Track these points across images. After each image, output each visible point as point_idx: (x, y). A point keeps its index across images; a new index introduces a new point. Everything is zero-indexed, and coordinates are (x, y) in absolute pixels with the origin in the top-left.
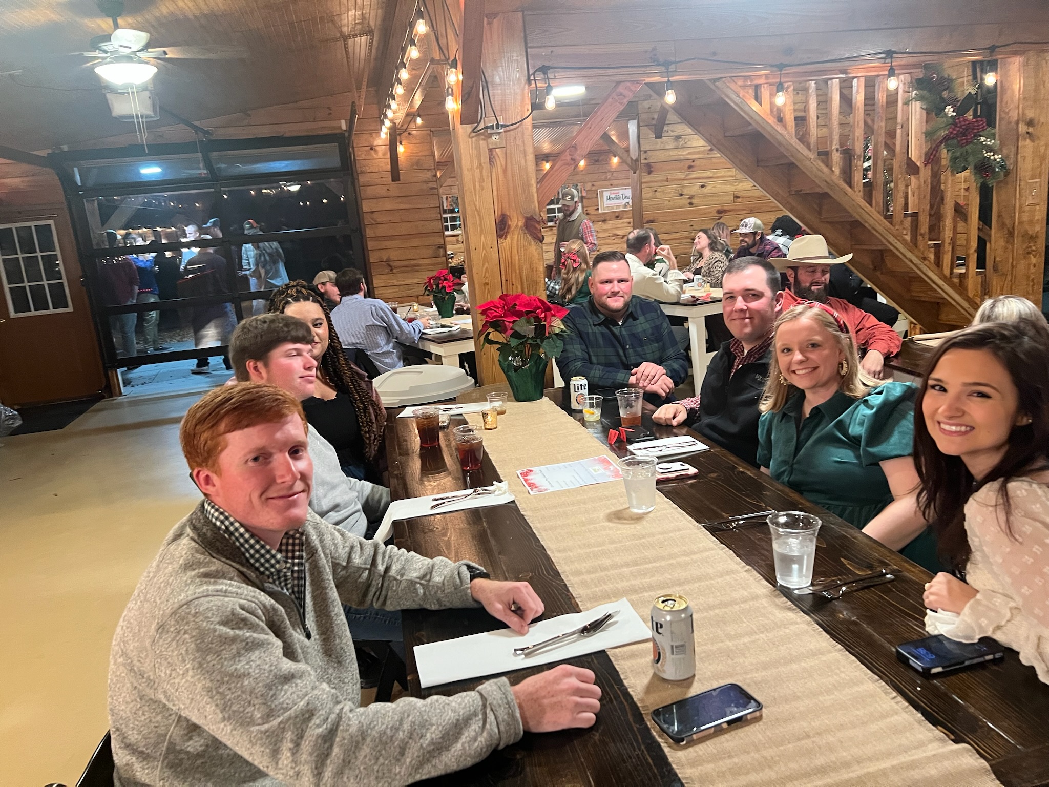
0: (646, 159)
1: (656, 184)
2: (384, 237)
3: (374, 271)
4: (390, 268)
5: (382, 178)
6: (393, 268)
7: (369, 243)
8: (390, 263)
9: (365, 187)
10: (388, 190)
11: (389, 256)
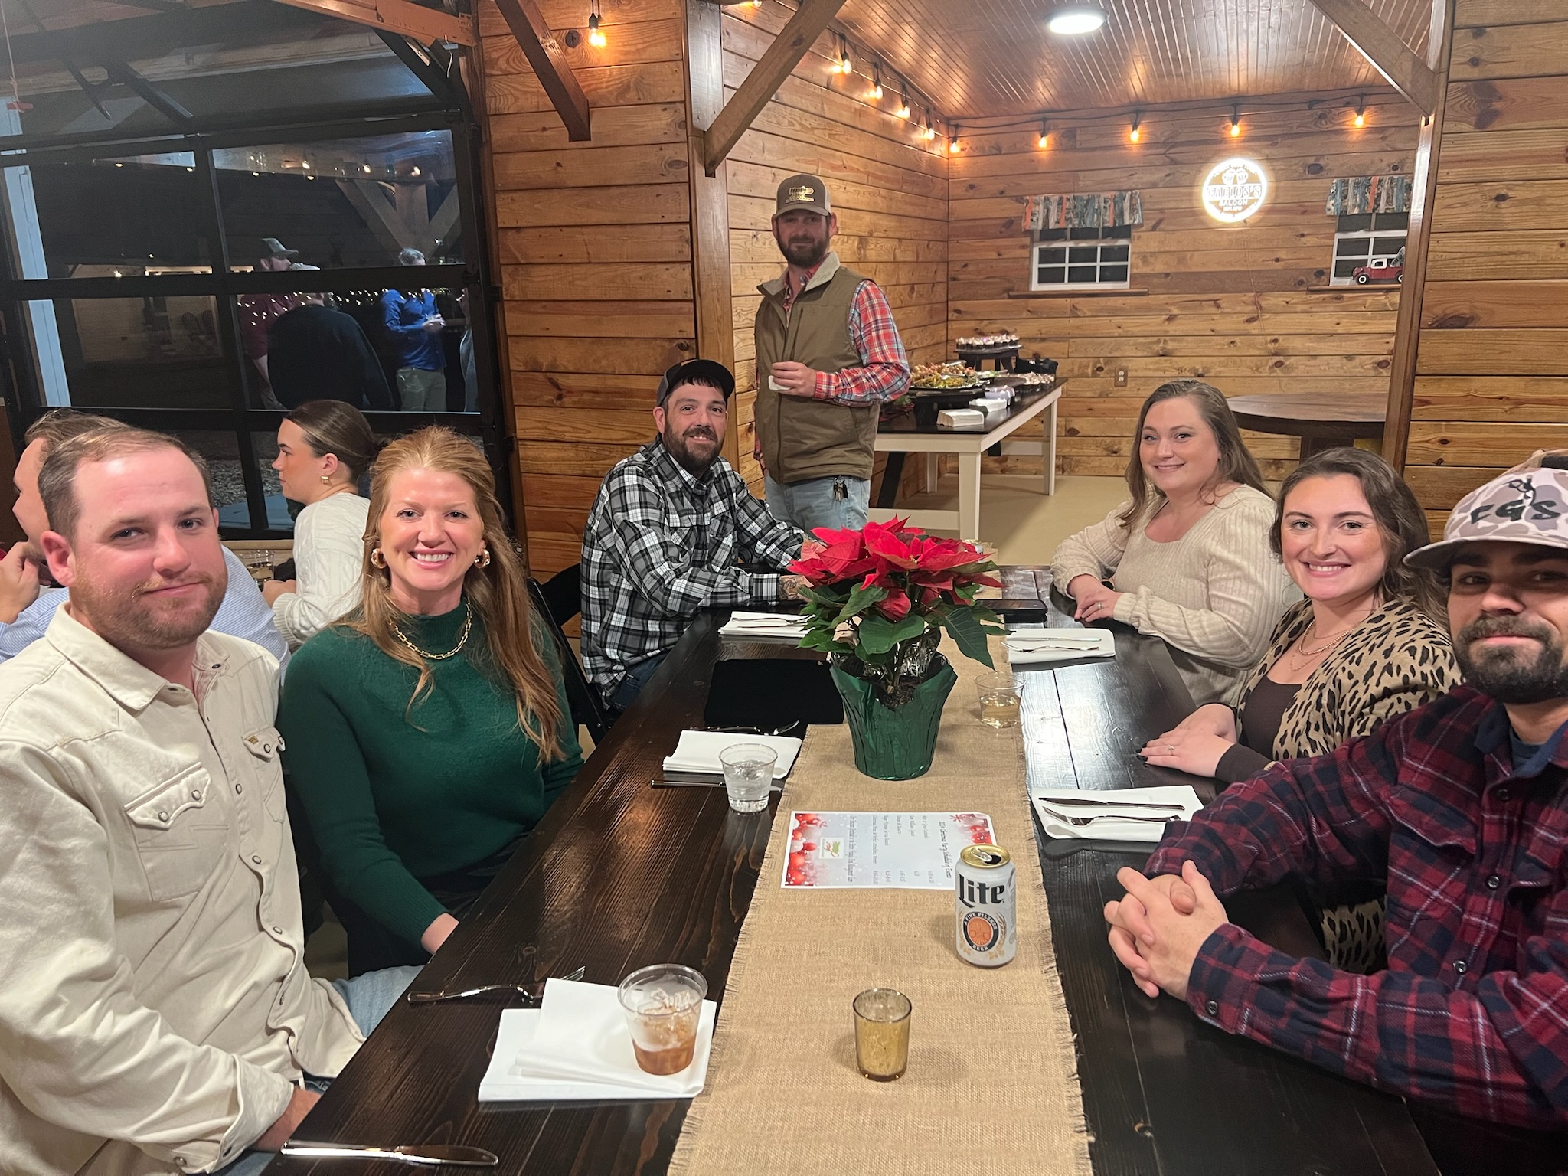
0: (1475, 62)
1: (1507, 170)
2: (544, 304)
3: (518, 395)
4: (556, 392)
5: (544, 129)
6: (563, 392)
7: (509, 316)
8: (556, 377)
9: (504, 156)
10: (559, 164)
11: (555, 359)
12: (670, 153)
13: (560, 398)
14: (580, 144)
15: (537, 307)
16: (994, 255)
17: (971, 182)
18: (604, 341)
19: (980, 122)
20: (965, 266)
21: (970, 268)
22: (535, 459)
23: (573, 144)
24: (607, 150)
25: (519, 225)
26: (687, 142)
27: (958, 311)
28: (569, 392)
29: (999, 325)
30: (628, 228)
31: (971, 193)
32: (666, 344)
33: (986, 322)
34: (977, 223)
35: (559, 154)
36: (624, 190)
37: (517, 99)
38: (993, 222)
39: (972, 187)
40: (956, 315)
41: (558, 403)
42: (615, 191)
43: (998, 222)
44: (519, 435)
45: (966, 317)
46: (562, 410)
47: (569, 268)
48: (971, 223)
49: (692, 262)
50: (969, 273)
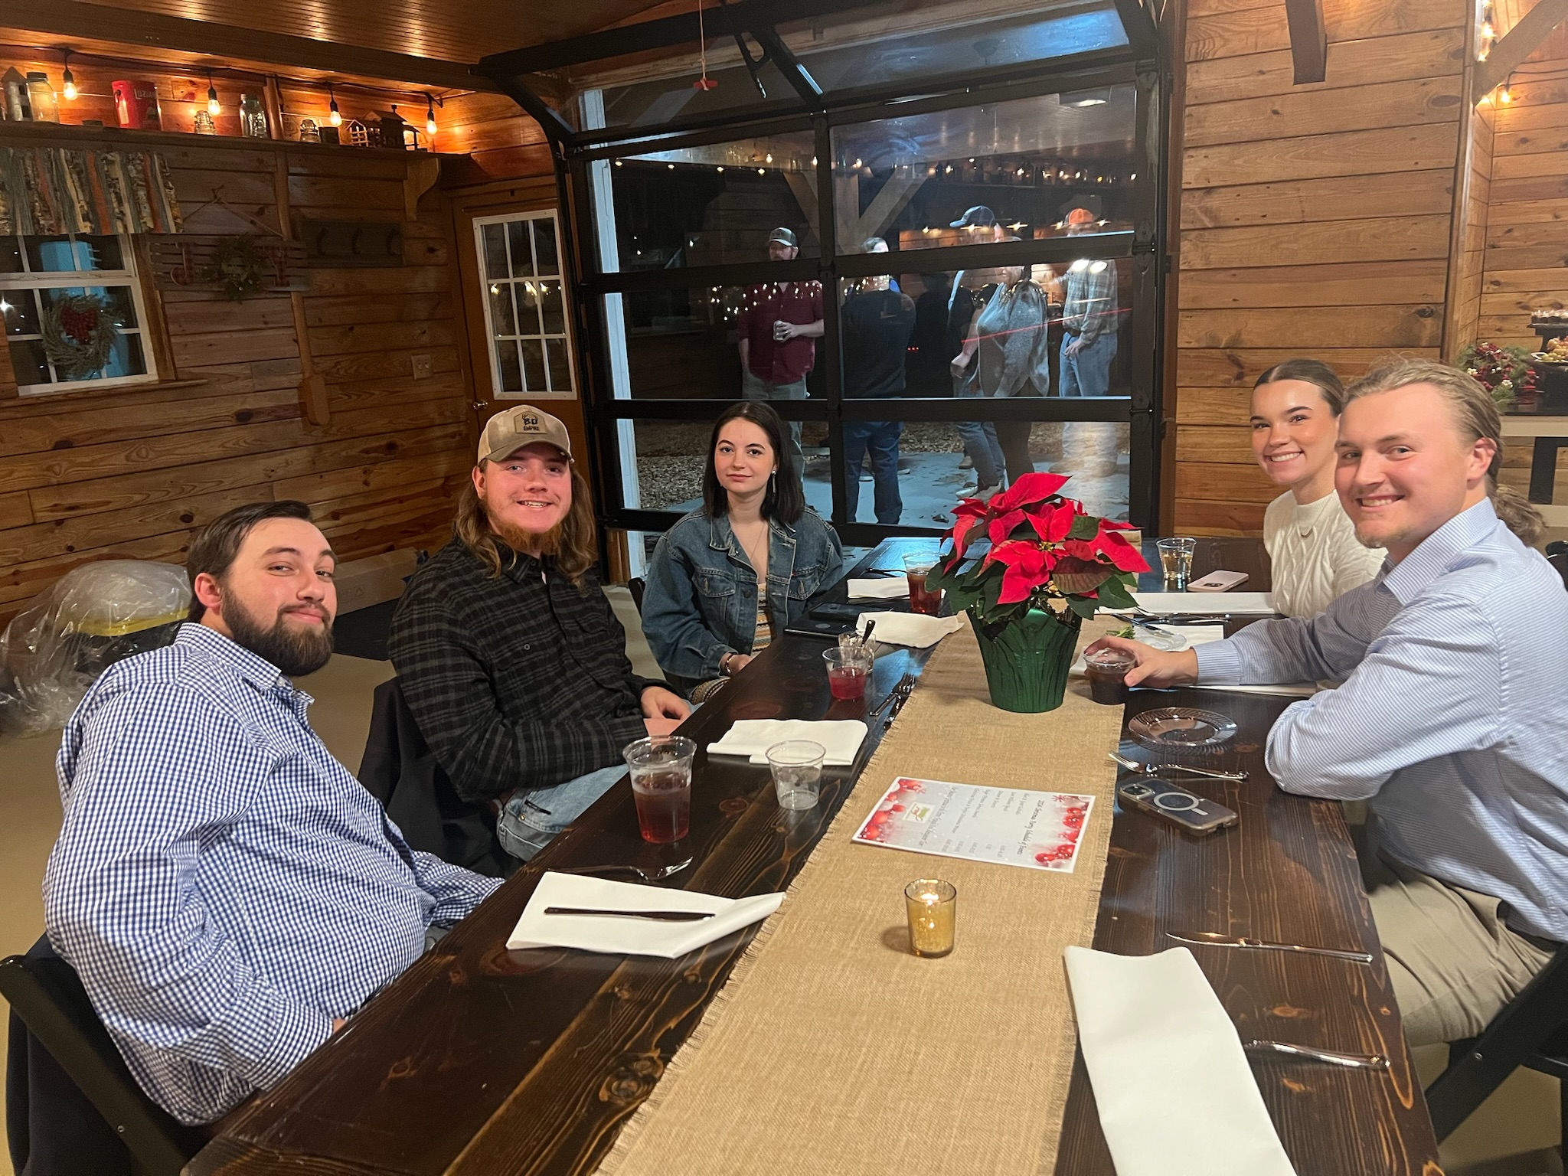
2: (1233, 272)
3: (1183, 378)
4: (1236, 370)
5: (1262, 73)
6: (1245, 371)
7: (1183, 288)
8: (1239, 353)
9: (1202, 109)
10: (1275, 112)
11: (1239, 333)
12: (1436, 88)
13: (1240, 377)
14: (1309, 86)
15: (1221, 276)
16: (1549, 217)
17: (1522, 135)
18: (1311, 310)
19: (1539, 67)
20: (1510, 231)
21: (1516, 234)
22: (1195, 445)
23: (1299, 87)
24: (1347, 90)
25: (1212, 184)
26: (1463, 73)
27: (1497, 283)
28: (1252, 370)
29: (1550, 298)
30: (1363, 179)
31: (1523, 147)
32: (1401, 311)
33: (1532, 295)
34: (1529, 181)
35: (1278, 101)
36: (1364, 135)
37: (1227, 41)
38: (1550, 180)
39: (1524, 141)
40: (1493, 287)
41: (1237, 383)
42: (1351, 138)
43: (1557, 179)
44: (1180, 418)
45: (1506, 290)
46: (1241, 391)
47: (1274, 229)
48: (1521, 182)
49: (1452, 214)
50: (1515, 239)
